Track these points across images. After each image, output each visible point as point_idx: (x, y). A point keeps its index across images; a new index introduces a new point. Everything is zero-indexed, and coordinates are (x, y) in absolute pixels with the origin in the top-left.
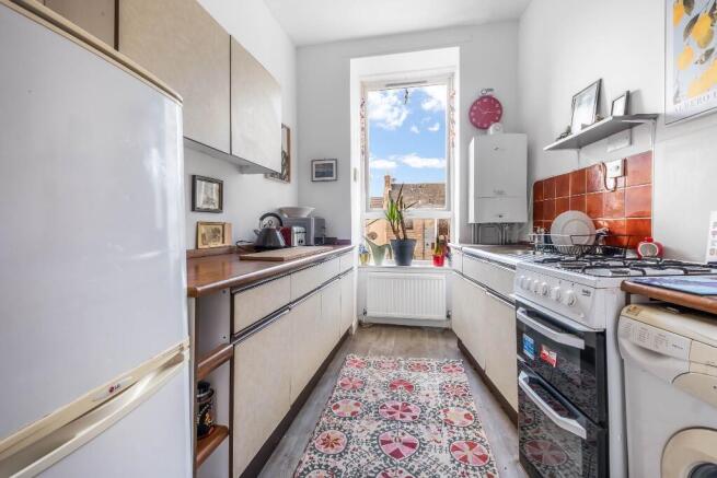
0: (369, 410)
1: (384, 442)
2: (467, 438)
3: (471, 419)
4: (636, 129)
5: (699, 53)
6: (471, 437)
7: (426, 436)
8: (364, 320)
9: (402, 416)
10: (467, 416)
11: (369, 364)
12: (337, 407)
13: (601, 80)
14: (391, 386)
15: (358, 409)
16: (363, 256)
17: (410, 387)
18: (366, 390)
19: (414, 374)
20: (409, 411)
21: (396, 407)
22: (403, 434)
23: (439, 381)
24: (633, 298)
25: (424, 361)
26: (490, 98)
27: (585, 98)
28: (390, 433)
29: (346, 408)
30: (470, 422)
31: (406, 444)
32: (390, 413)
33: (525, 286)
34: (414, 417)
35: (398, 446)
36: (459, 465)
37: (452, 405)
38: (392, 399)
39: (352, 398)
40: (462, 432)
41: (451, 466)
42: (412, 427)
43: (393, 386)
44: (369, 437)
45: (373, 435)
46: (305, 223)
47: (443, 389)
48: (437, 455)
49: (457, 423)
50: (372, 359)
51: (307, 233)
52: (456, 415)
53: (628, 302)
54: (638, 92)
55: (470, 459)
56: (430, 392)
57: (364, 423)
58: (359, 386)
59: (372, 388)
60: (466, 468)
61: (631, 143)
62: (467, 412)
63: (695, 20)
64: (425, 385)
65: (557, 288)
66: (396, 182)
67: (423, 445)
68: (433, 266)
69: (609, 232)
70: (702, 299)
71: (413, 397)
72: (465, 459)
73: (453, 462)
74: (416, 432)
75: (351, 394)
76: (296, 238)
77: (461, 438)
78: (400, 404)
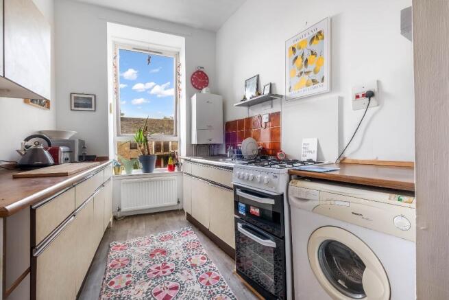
0: (139, 277)
1: (156, 294)
2: (206, 271)
3: (205, 259)
4: (274, 101)
5: (298, 72)
6: (208, 270)
7: (183, 279)
8: (118, 214)
9: (164, 272)
10: (203, 258)
11: (130, 245)
12: (112, 283)
13: (258, 76)
14: (151, 255)
15: (130, 279)
16: (117, 168)
17: (164, 252)
18: (132, 263)
19: (164, 243)
20: (168, 267)
21: (158, 268)
22: (168, 283)
23: (181, 243)
24: (293, 177)
25: (168, 233)
26: (202, 72)
27: (251, 83)
28: (158, 287)
29: (120, 281)
30: (205, 261)
31: (172, 289)
32: (155, 273)
33: (241, 177)
34: (172, 270)
35: (167, 292)
36: (206, 288)
37: (193, 255)
38: (154, 264)
39: (123, 273)
40: (202, 269)
41: (202, 290)
42: (172, 277)
43: (152, 255)
44: (144, 295)
45: (147, 292)
46: (69, 144)
47: (185, 248)
48: (192, 287)
49: (198, 264)
50: (132, 241)
51: (71, 152)
52: (197, 260)
53: (290, 179)
54: (274, 84)
55: (211, 282)
56: (178, 251)
57: (137, 287)
58: (127, 263)
59: (137, 261)
60: (210, 288)
61: (272, 106)
62: (201, 256)
63: (296, 58)
64: (173, 248)
65: (259, 176)
66: (124, 116)
67: (182, 284)
68: (167, 172)
69: (263, 148)
70: (321, 174)
71: (167, 258)
72: (208, 283)
73: (202, 287)
74: (176, 279)
75: (122, 270)
76: (62, 156)
77: (203, 272)
78: (160, 265)
